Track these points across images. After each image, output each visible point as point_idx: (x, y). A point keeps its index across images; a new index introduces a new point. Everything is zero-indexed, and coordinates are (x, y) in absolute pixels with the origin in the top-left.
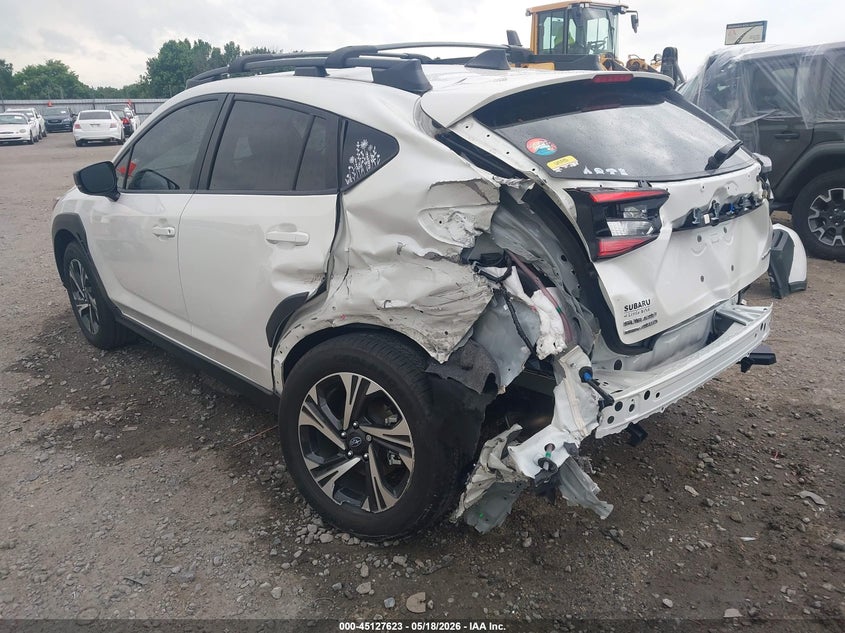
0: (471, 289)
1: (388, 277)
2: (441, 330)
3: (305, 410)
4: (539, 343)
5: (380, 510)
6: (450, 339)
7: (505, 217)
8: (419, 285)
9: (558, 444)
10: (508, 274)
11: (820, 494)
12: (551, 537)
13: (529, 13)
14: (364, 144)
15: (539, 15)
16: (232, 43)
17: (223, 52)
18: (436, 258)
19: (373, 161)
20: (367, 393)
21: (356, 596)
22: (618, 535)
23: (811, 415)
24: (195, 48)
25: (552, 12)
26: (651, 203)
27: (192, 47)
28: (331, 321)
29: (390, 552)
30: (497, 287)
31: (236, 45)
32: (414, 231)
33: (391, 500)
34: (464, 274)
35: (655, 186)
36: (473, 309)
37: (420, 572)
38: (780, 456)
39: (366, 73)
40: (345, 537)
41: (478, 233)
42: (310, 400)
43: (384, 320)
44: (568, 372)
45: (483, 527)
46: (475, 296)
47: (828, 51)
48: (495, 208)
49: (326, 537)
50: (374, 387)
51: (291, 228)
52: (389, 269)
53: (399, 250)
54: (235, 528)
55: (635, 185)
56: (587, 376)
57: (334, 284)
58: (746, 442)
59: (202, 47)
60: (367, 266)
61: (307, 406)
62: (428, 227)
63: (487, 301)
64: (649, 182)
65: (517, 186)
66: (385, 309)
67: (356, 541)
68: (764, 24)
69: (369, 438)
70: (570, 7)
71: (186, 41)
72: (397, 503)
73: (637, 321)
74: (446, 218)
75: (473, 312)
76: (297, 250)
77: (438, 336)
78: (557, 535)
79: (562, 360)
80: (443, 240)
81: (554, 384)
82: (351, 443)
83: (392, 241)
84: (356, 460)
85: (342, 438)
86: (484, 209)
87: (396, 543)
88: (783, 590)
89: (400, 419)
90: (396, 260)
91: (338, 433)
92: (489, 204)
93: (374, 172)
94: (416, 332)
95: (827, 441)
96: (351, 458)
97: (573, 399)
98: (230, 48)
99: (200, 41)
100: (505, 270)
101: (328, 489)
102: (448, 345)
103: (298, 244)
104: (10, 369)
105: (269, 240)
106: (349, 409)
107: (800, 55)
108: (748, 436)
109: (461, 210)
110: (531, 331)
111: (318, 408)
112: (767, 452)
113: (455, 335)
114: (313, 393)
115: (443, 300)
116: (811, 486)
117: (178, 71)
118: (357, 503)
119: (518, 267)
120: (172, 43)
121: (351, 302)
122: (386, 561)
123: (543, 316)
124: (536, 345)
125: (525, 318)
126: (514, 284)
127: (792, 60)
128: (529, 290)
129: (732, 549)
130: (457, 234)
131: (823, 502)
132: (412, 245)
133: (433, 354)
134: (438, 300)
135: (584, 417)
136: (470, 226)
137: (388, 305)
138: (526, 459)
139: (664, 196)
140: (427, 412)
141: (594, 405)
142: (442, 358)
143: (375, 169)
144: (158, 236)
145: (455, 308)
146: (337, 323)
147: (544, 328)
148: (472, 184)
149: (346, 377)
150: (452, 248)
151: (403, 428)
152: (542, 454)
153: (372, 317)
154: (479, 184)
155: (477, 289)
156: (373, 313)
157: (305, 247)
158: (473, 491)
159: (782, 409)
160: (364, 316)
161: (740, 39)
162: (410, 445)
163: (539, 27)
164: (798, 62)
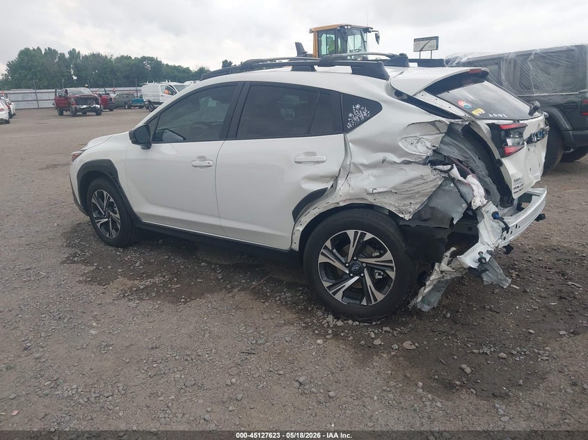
0: (430, 177)
1: (374, 177)
2: (407, 202)
3: (323, 254)
4: (473, 201)
5: (373, 303)
6: (412, 206)
7: (448, 139)
8: (396, 178)
9: (484, 251)
10: (452, 168)
11: (577, 282)
12: (458, 312)
13: (311, 31)
14: (358, 106)
15: (318, 33)
16: (74, 50)
17: (67, 56)
18: (409, 163)
19: (365, 115)
20: (365, 240)
21: (375, 346)
22: (491, 308)
23: (555, 250)
24: (45, 53)
25: (327, 31)
26: (519, 130)
27: (43, 52)
28: (338, 203)
29: (381, 326)
30: (446, 175)
31: (77, 51)
32: (395, 150)
33: (380, 297)
34: (427, 170)
35: (521, 122)
36: (430, 188)
37: (400, 333)
38: (549, 269)
39: (348, 69)
40: (350, 322)
41: (434, 148)
42: (326, 248)
43: (371, 200)
44: (485, 215)
45: (426, 308)
46: (431, 181)
47: (517, 56)
48: (443, 135)
49: (340, 323)
50: (369, 236)
51: (314, 154)
52: (375, 172)
53: (384, 161)
54: (285, 324)
55: (511, 122)
56: (496, 215)
57: (340, 182)
58: (529, 264)
59: (51, 53)
60: (361, 171)
61: (325, 252)
62: (404, 146)
63: (440, 183)
64: (518, 121)
65: (460, 123)
66: (373, 194)
67: (358, 323)
68: (437, 38)
69: (364, 265)
70: (339, 28)
71: (38, 48)
72: (384, 298)
73: (518, 187)
74: (415, 142)
75: (430, 190)
76: (317, 165)
77: (405, 205)
78: (461, 311)
79: (483, 209)
80: (414, 153)
81: (478, 223)
82: (353, 269)
83: (380, 156)
84: (357, 278)
85: (346, 267)
86: (438, 135)
87: (379, 322)
88: (580, 322)
89: (386, 251)
90: (380, 167)
91: (344, 264)
92: (441, 133)
93: (366, 121)
94: (390, 204)
95: (569, 260)
96: (352, 277)
97: (489, 228)
98: (72, 53)
99: (49, 48)
100: (449, 167)
101: (339, 296)
102: (411, 210)
103: (318, 162)
104: (63, 262)
105: (296, 162)
106: (352, 250)
107: (501, 58)
108: (530, 261)
109: (424, 137)
110: (468, 196)
111: (331, 252)
112: (542, 267)
113: (417, 204)
114: (328, 244)
115: (411, 185)
116: (571, 280)
117: (33, 70)
118: (358, 302)
119: (456, 165)
120: (27, 50)
121: (351, 191)
122: (380, 330)
123: (474, 187)
124: (471, 202)
125: (464, 189)
126: (455, 172)
127: (496, 61)
128: (464, 175)
129: (549, 309)
130: (423, 149)
131: (580, 286)
132: (392, 157)
133: (401, 216)
134: (408, 185)
135: (495, 237)
136: (429, 145)
137: (375, 191)
138: (469, 259)
139: (524, 127)
140: (404, 246)
141: (500, 231)
142: (407, 217)
143: (367, 119)
144: (196, 167)
145: (417, 189)
146: (342, 204)
147: (475, 193)
148: (433, 123)
149: (351, 233)
150: (419, 156)
151: (388, 256)
152: (478, 257)
153: (363, 199)
154: (437, 123)
155: (433, 177)
156: (364, 197)
157: (323, 164)
158: (430, 285)
159: (539, 248)
160: (358, 199)
161: (423, 48)
162: (393, 265)
163: (318, 40)
164: (500, 62)
